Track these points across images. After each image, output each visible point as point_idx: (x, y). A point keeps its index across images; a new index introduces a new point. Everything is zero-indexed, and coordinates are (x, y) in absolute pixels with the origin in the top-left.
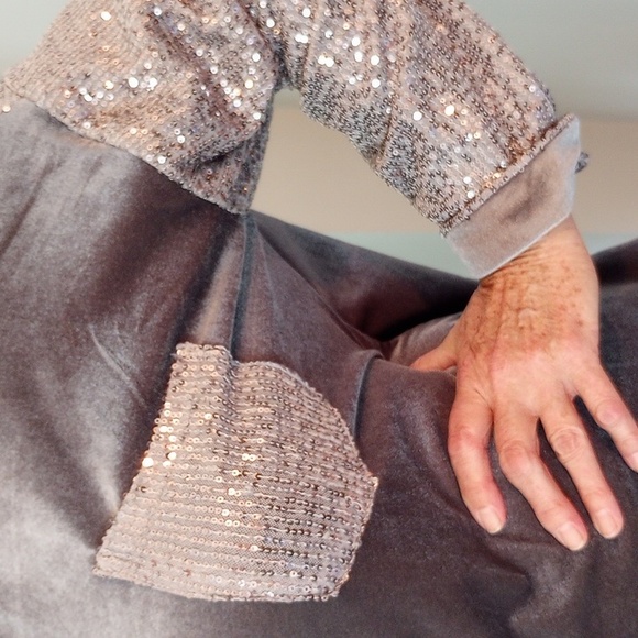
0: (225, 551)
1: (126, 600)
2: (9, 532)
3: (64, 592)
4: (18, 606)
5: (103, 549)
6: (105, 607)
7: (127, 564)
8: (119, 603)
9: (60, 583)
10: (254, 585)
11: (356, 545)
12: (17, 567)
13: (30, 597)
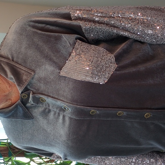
0: (85, 72)
1: (65, 80)
2: (43, 68)
3: (52, 79)
4: (43, 82)
5: (62, 71)
6: (61, 81)
7: (66, 74)
8: (63, 81)
9: (52, 77)
10: (90, 79)
11: (110, 76)
12: (43, 74)
13: (45, 80)
